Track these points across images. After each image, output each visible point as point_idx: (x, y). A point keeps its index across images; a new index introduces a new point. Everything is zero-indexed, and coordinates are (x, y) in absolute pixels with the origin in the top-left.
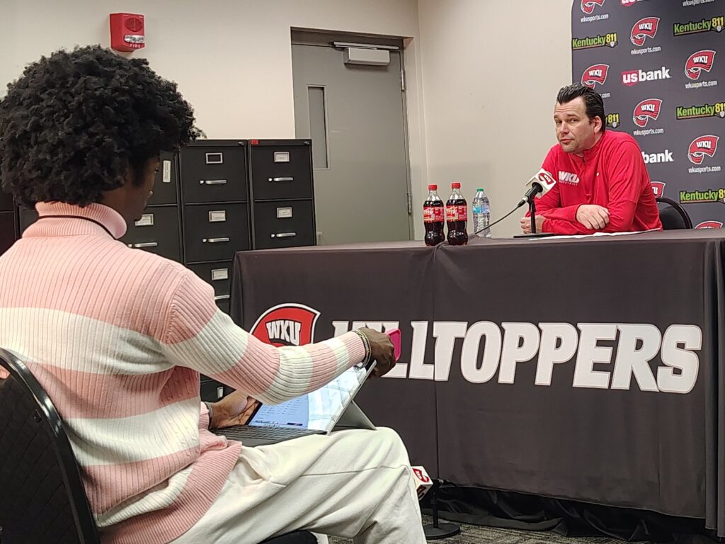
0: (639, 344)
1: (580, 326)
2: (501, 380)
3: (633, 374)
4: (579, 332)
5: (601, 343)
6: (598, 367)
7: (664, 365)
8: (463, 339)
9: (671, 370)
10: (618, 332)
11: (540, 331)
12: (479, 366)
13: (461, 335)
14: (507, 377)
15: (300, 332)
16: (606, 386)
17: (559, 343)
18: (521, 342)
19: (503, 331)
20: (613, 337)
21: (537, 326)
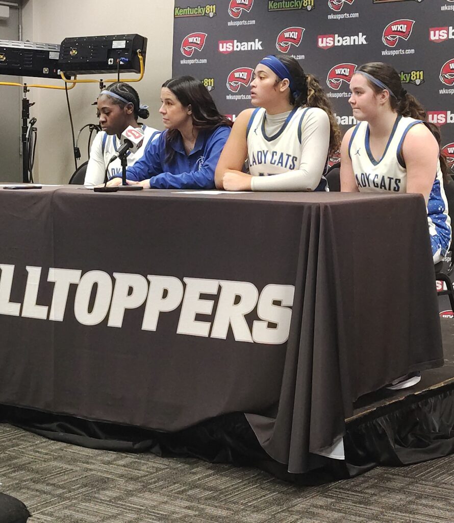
0: (238, 299)
1: (186, 280)
2: (110, 324)
3: (230, 325)
4: (184, 285)
5: (203, 296)
6: (200, 317)
7: (259, 319)
8: (77, 285)
9: (266, 324)
10: (220, 288)
11: (149, 282)
12: (90, 309)
13: (75, 281)
14: (116, 321)
16: (206, 334)
17: (165, 294)
18: (130, 291)
19: (114, 280)
21: (146, 277)
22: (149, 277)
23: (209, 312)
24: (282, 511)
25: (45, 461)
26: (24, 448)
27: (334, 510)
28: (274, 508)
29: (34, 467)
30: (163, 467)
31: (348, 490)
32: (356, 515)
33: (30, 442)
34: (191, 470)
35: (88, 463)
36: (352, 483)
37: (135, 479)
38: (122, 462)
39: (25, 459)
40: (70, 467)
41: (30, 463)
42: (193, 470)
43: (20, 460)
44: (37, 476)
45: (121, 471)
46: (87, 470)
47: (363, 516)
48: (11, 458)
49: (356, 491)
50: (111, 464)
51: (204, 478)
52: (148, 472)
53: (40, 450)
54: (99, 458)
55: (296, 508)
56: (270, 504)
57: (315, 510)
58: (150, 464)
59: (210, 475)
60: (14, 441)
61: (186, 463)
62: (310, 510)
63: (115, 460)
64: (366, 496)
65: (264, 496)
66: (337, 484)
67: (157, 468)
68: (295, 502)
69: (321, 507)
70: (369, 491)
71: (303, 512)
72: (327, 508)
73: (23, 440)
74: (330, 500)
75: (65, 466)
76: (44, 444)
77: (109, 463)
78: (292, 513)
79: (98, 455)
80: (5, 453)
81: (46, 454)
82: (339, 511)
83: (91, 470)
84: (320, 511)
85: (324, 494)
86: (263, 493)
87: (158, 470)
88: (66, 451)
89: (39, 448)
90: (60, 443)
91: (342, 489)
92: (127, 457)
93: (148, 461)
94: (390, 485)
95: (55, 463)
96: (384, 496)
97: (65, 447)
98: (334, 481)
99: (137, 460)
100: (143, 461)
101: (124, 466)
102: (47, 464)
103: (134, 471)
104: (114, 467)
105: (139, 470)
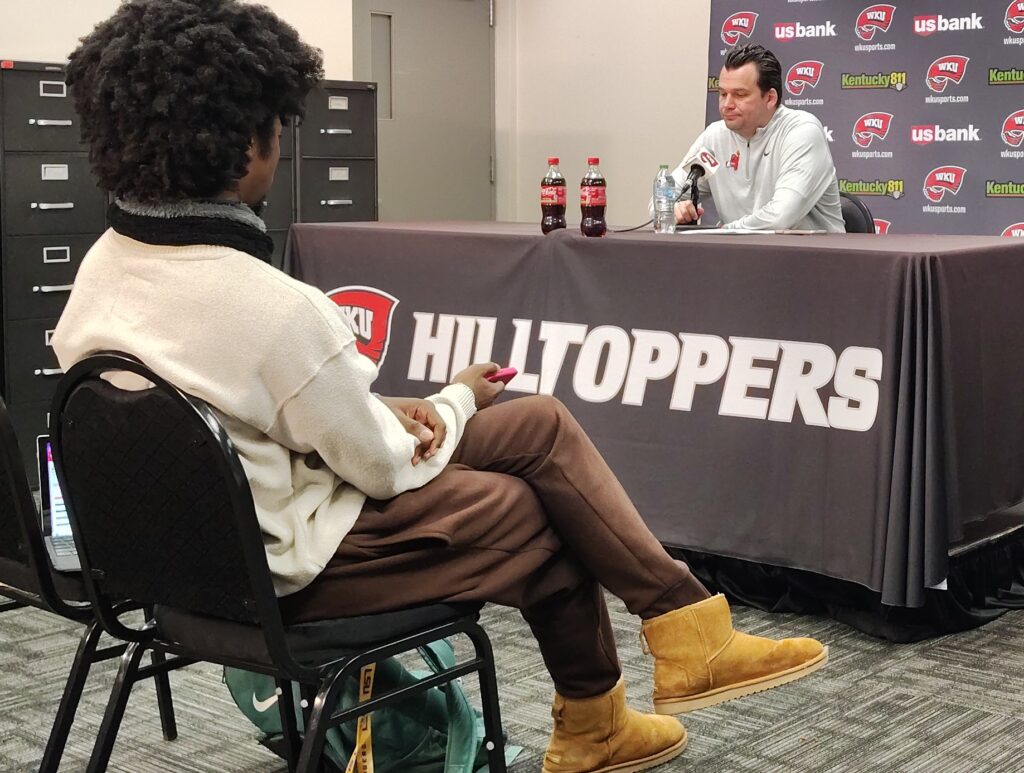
0: (807, 368)
2: (626, 400)
3: (797, 403)
7: (837, 395)
8: (580, 346)
9: (845, 402)
13: (578, 340)
15: (372, 322)
21: (677, 337)
22: (683, 336)
23: (766, 384)
24: (866, 678)
27: (937, 676)
28: (856, 673)
31: (957, 649)
32: (969, 682)
36: (963, 640)
47: (979, 684)
49: (968, 651)
55: (886, 673)
56: (850, 667)
57: (914, 676)
62: (906, 675)
64: (982, 656)
65: (842, 656)
66: (941, 640)
68: (883, 665)
69: (921, 671)
70: (987, 650)
71: (896, 679)
72: (929, 672)
74: (932, 663)
78: (880, 679)
82: (945, 677)
84: (919, 676)
85: (923, 653)
86: (840, 653)
91: (949, 646)
94: (1014, 641)
96: (1007, 657)
98: (938, 636)
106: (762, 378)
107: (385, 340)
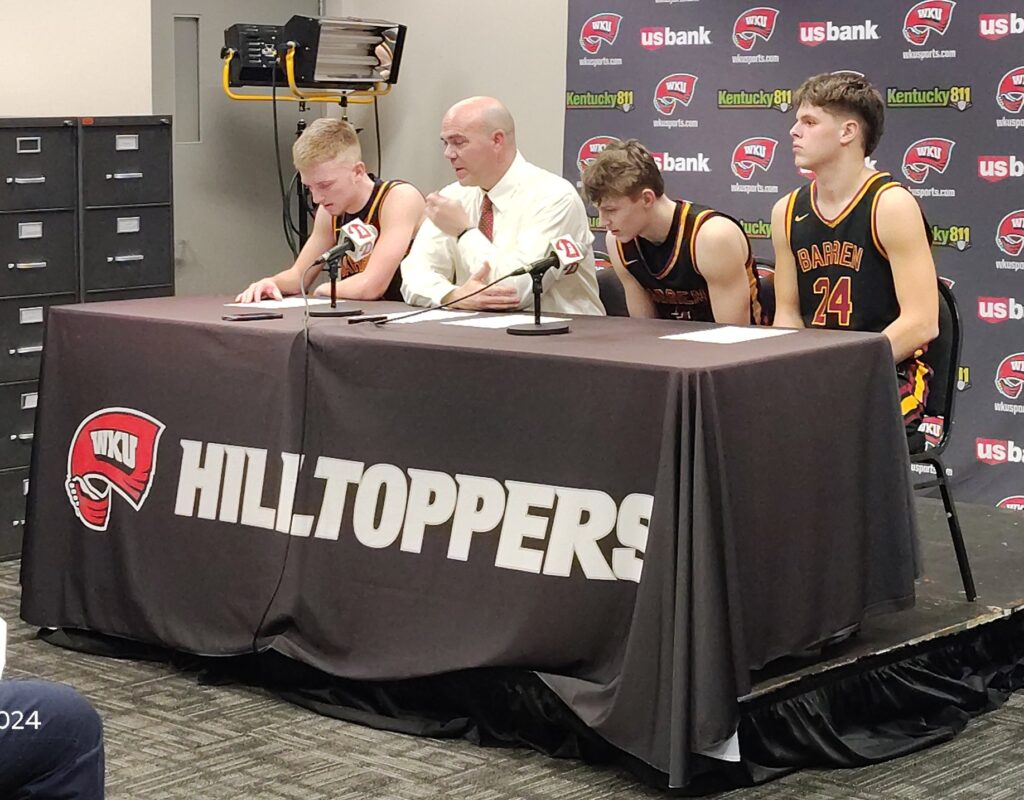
0: (585, 517)
1: (509, 484)
2: (404, 547)
3: (575, 555)
4: (506, 491)
5: (534, 511)
6: (529, 543)
7: (622, 546)
8: (357, 485)
9: (633, 553)
10: (556, 498)
11: (457, 485)
12: (377, 523)
13: (355, 480)
14: (413, 544)
15: (136, 449)
16: (537, 570)
17: (480, 504)
18: (433, 497)
19: (409, 480)
20: (550, 506)
21: (453, 477)
22: (459, 477)
23: (541, 536)
25: (304, 750)
26: (278, 728)
29: (286, 758)
30: (477, 762)
33: (287, 718)
34: (517, 767)
35: (367, 753)
37: (430, 780)
38: (417, 754)
39: (274, 746)
40: (339, 760)
41: (281, 752)
42: (521, 769)
43: (268, 747)
44: (288, 773)
45: (414, 767)
46: (363, 764)
48: (256, 743)
50: (401, 756)
51: (533, 780)
52: (453, 770)
53: (300, 732)
54: (387, 746)
58: (460, 757)
59: (544, 777)
60: (265, 716)
61: (513, 757)
63: (408, 750)
67: (467, 764)
73: (278, 716)
75: (332, 758)
76: (308, 722)
77: (399, 754)
79: (384, 742)
80: (248, 736)
81: (309, 738)
83: (369, 765)
87: (468, 766)
88: (338, 734)
89: (301, 728)
90: (332, 721)
92: (427, 745)
93: (457, 752)
95: (317, 753)
97: (339, 728)
99: (440, 750)
100: (449, 753)
101: (420, 760)
102: (307, 754)
103: (432, 767)
104: (406, 762)
105: (440, 766)
106: (537, 527)
107: (150, 470)
